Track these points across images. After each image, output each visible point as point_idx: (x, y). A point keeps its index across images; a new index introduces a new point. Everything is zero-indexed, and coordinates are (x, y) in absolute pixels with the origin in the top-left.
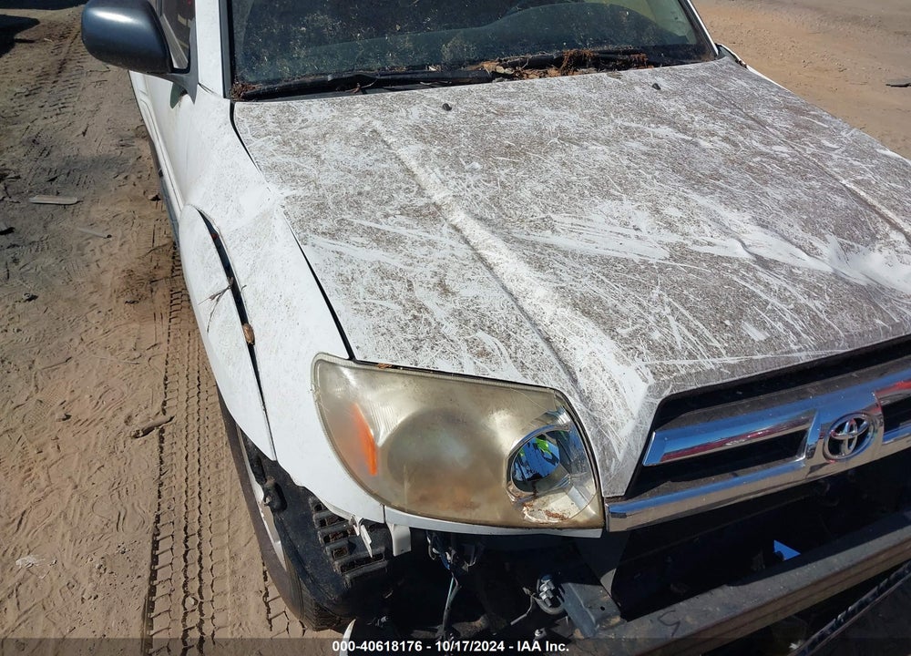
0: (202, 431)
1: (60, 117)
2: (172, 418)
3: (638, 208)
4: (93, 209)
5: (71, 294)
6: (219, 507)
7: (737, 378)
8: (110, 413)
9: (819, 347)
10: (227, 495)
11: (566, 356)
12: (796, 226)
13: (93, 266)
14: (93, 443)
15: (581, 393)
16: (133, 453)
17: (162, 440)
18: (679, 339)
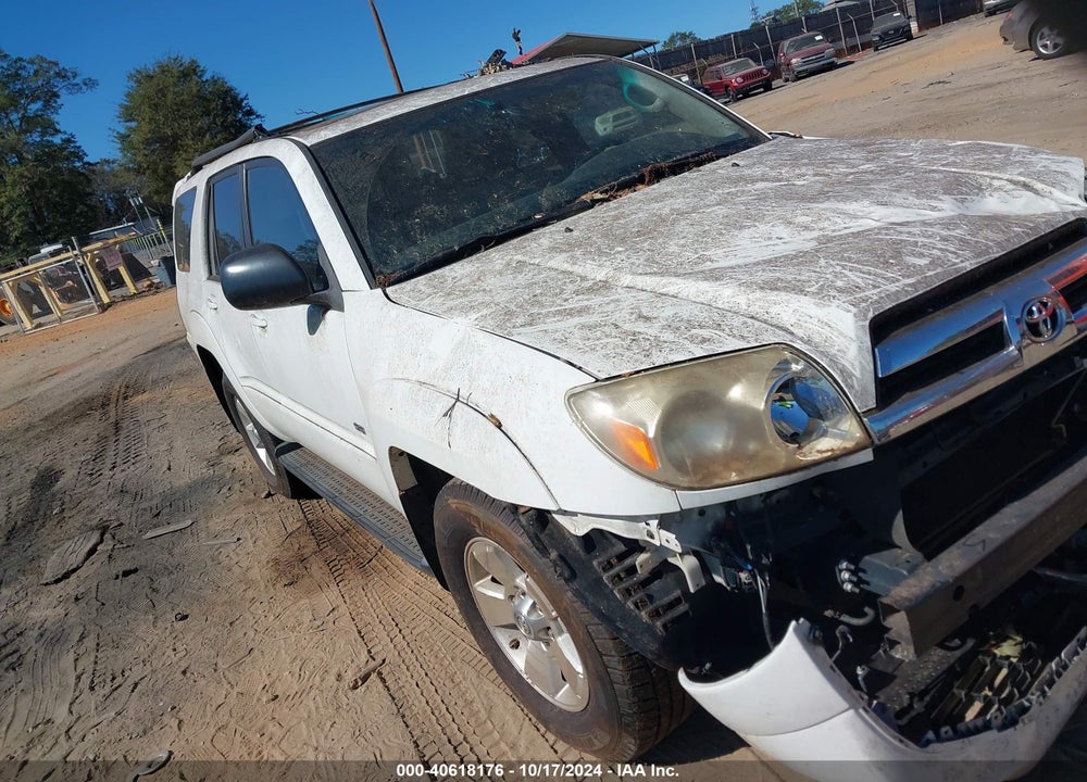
0: (421, 660)
1: (137, 465)
2: (384, 661)
3: (773, 226)
4: (210, 524)
5: (226, 598)
6: (475, 714)
7: (921, 292)
8: (318, 678)
9: (978, 255)
10: (477, 700)
11: (775, 322)
12: (911, 198)
13: (236, 569)
14: (313, 708)
15: (801, 339)
16: (360, 701)
17: (383, 681)
18: (859, 281)
